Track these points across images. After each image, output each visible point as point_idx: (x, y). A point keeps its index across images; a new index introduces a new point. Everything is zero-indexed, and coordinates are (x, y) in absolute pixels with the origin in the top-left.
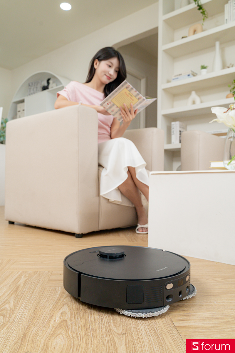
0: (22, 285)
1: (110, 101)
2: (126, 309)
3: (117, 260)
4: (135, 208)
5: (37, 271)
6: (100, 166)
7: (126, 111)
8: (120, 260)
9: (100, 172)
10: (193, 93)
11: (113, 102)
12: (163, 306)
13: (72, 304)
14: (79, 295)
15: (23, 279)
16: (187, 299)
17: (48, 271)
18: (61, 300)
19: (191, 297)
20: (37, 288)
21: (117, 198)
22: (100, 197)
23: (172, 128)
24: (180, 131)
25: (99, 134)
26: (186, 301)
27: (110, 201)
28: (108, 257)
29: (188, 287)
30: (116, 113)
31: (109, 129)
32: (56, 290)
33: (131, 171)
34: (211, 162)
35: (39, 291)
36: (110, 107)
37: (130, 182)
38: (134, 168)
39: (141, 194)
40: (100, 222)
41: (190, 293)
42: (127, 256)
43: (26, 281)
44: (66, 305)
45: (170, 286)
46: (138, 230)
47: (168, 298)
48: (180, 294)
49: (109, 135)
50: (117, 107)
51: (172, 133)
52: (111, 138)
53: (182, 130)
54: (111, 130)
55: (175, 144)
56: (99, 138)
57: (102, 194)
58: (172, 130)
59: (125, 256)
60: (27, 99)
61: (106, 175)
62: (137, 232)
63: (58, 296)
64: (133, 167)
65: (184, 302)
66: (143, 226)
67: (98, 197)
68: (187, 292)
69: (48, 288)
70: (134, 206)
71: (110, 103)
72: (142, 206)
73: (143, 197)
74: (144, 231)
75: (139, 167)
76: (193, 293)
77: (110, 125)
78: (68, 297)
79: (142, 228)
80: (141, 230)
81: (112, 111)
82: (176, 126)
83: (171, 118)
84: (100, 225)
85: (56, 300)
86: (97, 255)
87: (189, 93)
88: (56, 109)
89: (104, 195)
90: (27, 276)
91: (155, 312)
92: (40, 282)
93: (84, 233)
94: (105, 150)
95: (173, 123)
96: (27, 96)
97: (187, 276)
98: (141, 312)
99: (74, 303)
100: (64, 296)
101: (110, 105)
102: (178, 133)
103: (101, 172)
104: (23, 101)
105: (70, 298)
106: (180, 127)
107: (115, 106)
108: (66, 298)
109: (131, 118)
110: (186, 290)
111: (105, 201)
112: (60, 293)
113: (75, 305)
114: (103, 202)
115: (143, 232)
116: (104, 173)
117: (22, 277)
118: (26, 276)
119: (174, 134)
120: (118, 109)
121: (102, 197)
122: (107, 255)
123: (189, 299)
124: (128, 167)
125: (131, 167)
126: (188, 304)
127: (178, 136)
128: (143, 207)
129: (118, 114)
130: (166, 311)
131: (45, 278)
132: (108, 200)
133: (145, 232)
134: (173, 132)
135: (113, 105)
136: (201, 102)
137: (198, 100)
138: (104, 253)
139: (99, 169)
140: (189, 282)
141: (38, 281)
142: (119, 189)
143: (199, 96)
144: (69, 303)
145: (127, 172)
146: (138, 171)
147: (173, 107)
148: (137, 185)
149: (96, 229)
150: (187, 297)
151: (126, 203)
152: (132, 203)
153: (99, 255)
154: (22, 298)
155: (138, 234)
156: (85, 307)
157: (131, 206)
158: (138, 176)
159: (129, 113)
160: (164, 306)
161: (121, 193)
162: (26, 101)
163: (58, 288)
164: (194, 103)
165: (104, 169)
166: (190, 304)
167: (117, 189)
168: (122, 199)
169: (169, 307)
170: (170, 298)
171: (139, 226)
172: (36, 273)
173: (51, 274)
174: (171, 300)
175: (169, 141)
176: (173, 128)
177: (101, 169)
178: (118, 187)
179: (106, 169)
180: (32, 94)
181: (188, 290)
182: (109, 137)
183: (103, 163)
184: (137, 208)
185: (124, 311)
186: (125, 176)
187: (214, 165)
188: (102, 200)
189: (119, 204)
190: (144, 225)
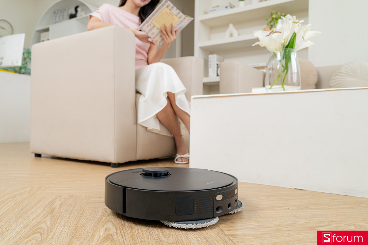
0: (58, 207)
1: (150, 23)
2: (175, 221)
3: (163, 178)
4: (174, 138)
5: (74, 196)
6: (137, 92)
7: (167, 31)
8: (164, 177)
9: (137, 98)
10: (231, 26)
11: (153, 24)
12: (212, 218)
13: (116, 221)
14: (124, 211)
15: (58, 203)
16: (236, 212)
17: (86, 195)
18: (104, 218)
19: (239, 211)
20: (75, 209)
21: (155, 126)
22: (137, 125)
23: (209, 61)
24: (217, 65)
25: (136, 60)
26: (234, 215)
27: (148, 129)
28: (153, 174)
29: (236, 201)
30: (157, 35)
31: (146, 55)
32: (97, 210)
33: (170, 98)
34: (252, 89)
35: (78, 211)
36: (150, 30)
37: (170, 109)
38: (174, 94)
39: (180, 123)
40: (137, 152)
41: (238, 207)
42: (172, 174)
43: (61, 204)
44: (110, 222)
45: (219, 197)
46: (177, 160)
47: (217, 209)
48: (229, 206)
49: (146, 61)
50: (158, 29)
51: (209, 66)
52: (148, 64)
53: (219, 63)
54: (148, 55)
55: (212, 78)
56: (136, 64)
57: (140, 121)
58: (210, 63)
59: (169, 175)
60: (52, 28)
61: (145, 101)
62: (176, 162)
63: (99, 215)
64: (173, 92)
65: (232, 215)
66: (182, 156)
67: (135, 125)
68: (235, 205)
69: (88, 209)
70: (172, 136)
71: (150, 25)
72: (181, 136)
73: (182, 126)
74: (183, 160)
75: (179, 93)
76: (241, 207)
77: (147, 50)
78: (111, 216)
79: (181, 158)
80: (180, 160)
81: (153, 34)
82: (213, 59)
83: (208, 51)
84: (137, 154)
85: (98, 218)
86: (141, 174)
87: (226, 26)
88: (89, 30)
89: (142, 122)
90: (63, 199)
91: (206, 223)
92: (78, 204)
93: (120, 163)
94: (143, 76)
95: (210, 56)
96: (53, 24)
97: (235, 189)
98: (191, 223)
99: (118, 220)
100: (107, 215)
101: (150, 27)
102: (216, 66)
103: (139, 98)
104: (47, 30)
105: (113, 216)
106: (218, 60)
107: (155, 28)
108: (109, 216)
109: (172, 40)
110: (235, 203)
111: (143, 130)
112: (102, 213)
113: (120, 222)
114: (141, 130)
115: (182, 162)
116: (141, 99)
117: (57, 201)
118: (61, 199)
119: (211, 67)
120: (159, 30)
121: (139, 126)
122: (151, 173)
123: (237, 212)
124: (168, 93)
125: (171, 93)
126: (236, 217)
127: (216, 69)
128: (183, 137)
129: (159, 36)
130: (216, 222)
131: (83, 200)
132: (146, 128)
133: (185, 161)
134: (211, 65)
135: (154, 27)
136: (239, 35)
137: (235, 32)
138: (148, 171)
139: (136, 96)
140: (237, 195)
141: (75, 203)
142: (157, 116)
143: (237, 29)
144: (113, 220)
145: (167, 98)
146: (178, 98)
147: (210, 39)
148: (176, 112)
149: (133, 159)
150: (236, 211)
151: (165, 133)
152: (171, 133)
153: (142, 174)
154: (59, 218)
155: (177, 164)
156: (130, 223)
157: (169, 135)
158: (177, 103)
159: (170, 34)
160: (214, 218)
161: (160, 121)
162: (50, 29)
163: (99, 209)
164: (231, 35)
165: (142, 96)
166: (238, 217)
167: (156, 116)
168: (161, 128)
169: (218, 219)
170: (219, 210)
171: (178, 156)
172: (73, 197)
173: (89, 198)
174: (221, 212)
175: (206, 74)
176: (211, 62)
177: (138, 95)
178: (157, 115)
179: (144, 96)
180: (58, 22)
181: (236, 203)
182: (146, 63)
183: (141, 90)
184: (177, 138)
185: (173, 223)
186: (164, 103)
187: (255, 91)
188: (139, 127)
189: (157, 133)
190: (184, 154)
